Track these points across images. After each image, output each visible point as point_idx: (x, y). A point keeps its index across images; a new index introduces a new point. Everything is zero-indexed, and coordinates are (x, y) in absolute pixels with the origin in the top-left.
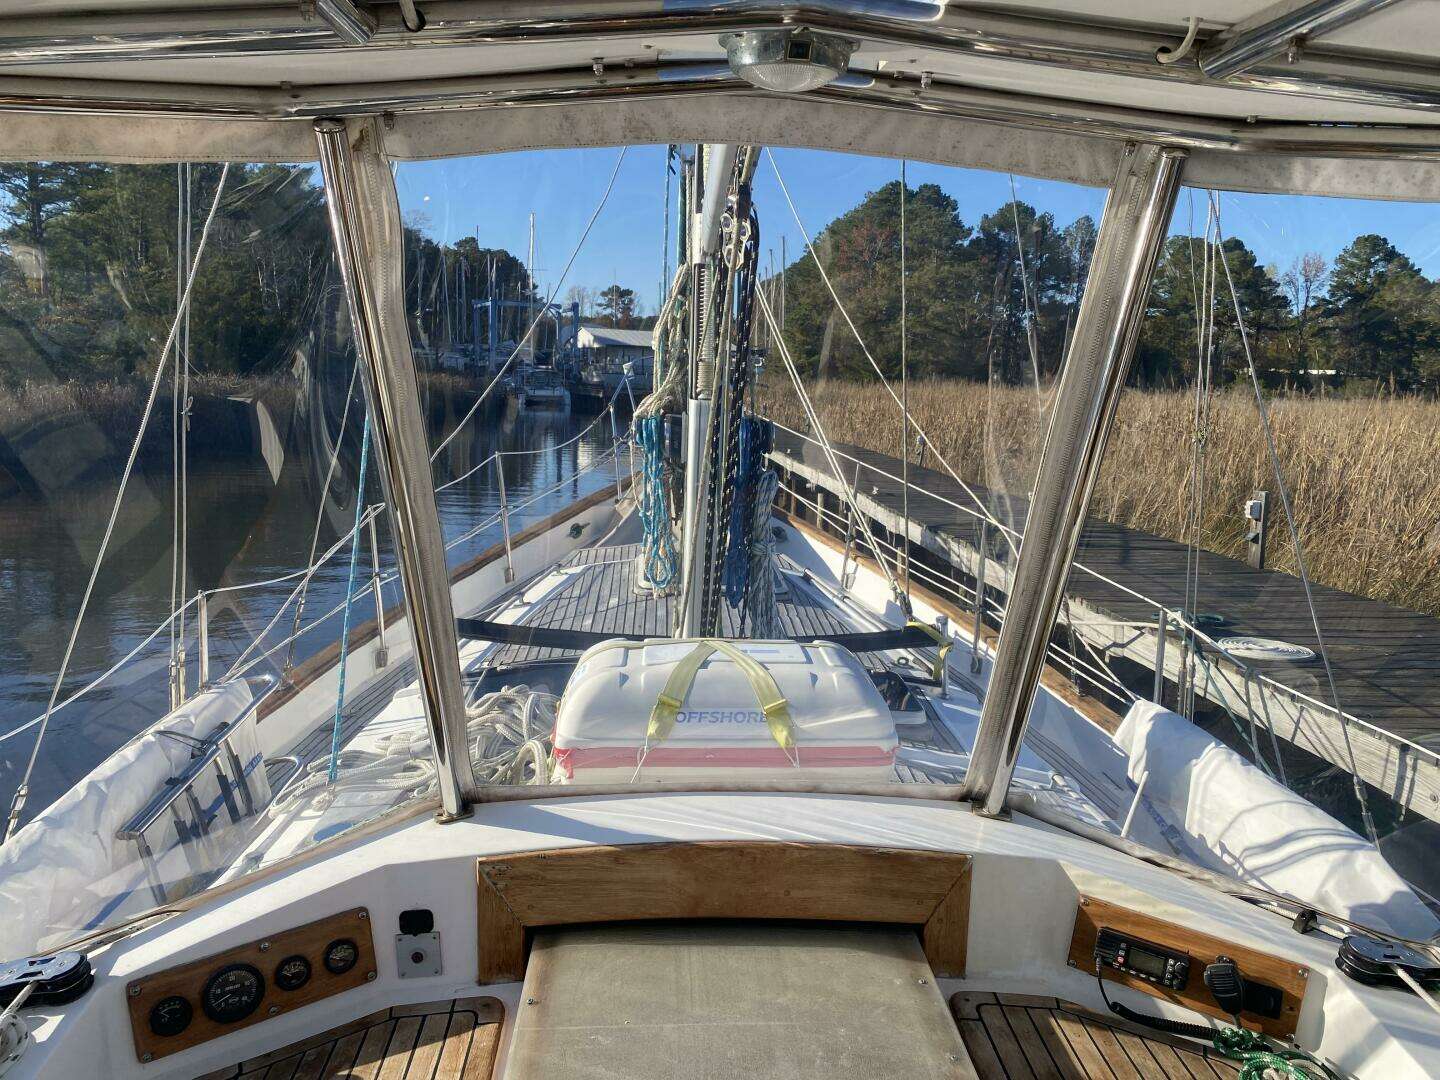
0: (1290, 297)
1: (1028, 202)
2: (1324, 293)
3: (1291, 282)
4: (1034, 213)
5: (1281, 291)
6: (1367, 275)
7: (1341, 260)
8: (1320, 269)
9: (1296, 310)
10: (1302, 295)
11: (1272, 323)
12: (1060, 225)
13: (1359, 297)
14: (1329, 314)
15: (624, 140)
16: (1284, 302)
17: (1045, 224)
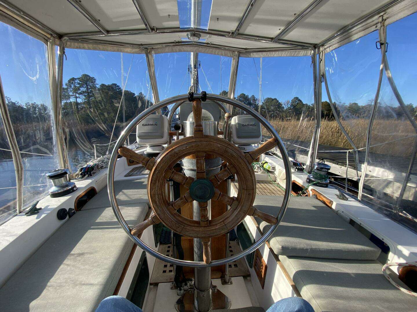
0: (284, 107)
1: (244, 93)
2: (289, 106)
3: (285, 105)
4: (245, 95)
5: (283, 106)
6: (296, 103)
7: (292, 101)
8: (289, 102)
9: (285, 109)
10: (286, 107)
11: (282, 111)
12: (250, 96)
13: (294, 107)
14: (290, 109)
15: (178, 52)
16: (283, 108)
17: (247, 96)
